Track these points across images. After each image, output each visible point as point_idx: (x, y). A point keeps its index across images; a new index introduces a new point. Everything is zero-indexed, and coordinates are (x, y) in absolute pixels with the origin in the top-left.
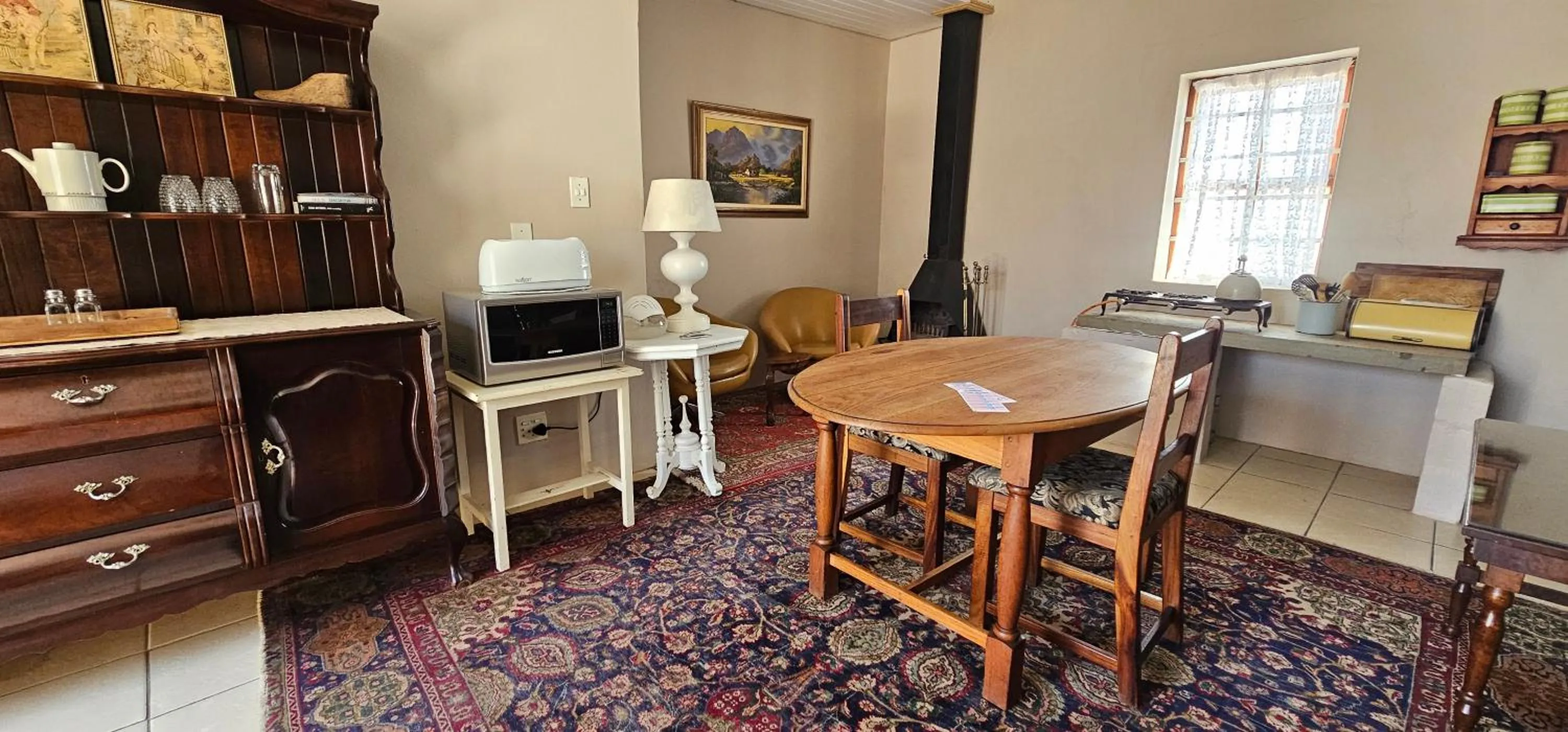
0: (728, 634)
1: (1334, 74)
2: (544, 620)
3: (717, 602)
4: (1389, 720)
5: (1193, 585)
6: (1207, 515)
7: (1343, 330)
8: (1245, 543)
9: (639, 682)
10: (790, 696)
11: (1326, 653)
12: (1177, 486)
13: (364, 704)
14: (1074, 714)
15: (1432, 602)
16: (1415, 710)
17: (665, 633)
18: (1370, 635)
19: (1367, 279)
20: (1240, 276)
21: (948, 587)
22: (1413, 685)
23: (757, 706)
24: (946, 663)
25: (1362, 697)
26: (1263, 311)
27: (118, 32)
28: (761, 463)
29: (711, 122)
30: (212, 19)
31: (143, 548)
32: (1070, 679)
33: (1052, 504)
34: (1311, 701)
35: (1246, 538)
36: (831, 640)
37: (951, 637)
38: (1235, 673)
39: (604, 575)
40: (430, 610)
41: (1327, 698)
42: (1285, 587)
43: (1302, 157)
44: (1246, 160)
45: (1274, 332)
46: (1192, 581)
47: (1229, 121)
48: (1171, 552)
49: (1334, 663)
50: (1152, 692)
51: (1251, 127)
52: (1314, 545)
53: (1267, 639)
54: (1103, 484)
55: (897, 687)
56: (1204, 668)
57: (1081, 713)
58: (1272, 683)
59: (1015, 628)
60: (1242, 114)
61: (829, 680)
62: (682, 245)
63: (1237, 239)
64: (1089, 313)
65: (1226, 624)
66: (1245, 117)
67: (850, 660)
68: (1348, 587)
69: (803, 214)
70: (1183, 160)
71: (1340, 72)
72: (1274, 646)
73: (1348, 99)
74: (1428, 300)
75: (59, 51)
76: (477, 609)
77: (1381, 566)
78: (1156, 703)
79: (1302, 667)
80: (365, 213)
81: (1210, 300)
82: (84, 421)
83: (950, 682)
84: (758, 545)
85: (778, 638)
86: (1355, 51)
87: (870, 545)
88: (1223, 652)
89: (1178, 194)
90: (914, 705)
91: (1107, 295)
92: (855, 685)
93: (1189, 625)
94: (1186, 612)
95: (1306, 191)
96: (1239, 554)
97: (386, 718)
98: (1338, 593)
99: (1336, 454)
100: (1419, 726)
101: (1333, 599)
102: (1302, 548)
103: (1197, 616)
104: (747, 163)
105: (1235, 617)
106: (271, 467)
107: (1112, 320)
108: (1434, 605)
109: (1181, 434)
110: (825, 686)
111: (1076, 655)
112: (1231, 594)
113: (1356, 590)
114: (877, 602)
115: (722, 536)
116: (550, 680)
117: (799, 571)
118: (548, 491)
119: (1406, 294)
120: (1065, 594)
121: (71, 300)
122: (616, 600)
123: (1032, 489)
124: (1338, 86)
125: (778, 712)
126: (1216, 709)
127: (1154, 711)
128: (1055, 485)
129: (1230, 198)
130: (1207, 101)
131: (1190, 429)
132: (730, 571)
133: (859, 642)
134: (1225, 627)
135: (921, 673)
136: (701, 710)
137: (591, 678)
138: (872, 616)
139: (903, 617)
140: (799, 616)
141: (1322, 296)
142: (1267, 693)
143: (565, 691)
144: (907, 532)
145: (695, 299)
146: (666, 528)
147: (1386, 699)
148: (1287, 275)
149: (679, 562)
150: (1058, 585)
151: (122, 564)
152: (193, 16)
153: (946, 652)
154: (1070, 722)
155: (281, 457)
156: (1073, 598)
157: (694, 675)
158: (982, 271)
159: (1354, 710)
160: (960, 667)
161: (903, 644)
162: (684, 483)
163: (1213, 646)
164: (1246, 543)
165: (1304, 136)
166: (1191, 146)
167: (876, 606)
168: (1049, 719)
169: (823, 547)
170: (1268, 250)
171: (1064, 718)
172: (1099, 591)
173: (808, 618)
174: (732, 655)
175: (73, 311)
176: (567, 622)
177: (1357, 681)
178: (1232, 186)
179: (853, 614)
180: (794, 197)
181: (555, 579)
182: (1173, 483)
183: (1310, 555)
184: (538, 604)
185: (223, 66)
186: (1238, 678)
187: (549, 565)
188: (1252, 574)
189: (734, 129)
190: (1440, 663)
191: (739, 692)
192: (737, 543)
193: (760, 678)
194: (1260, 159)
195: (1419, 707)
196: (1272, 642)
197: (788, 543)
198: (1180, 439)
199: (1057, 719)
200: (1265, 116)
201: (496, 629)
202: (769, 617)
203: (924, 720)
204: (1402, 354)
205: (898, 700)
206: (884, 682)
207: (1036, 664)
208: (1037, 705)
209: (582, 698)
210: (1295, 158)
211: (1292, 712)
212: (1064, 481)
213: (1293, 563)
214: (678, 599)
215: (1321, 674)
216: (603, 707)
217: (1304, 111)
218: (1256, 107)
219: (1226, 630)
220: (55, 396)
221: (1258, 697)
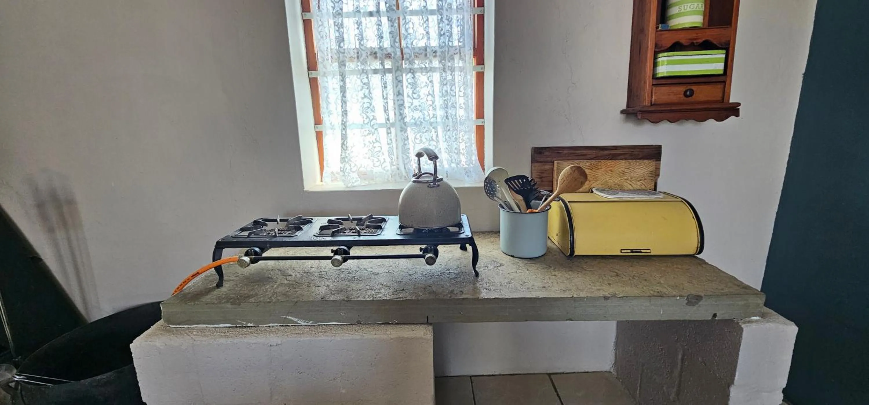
19: (547, 167)
70: (307, 16)
89: (312, 66)
91: (220, 246)
129: (376, 72)
178: (375, 55)
194: (399, 19)
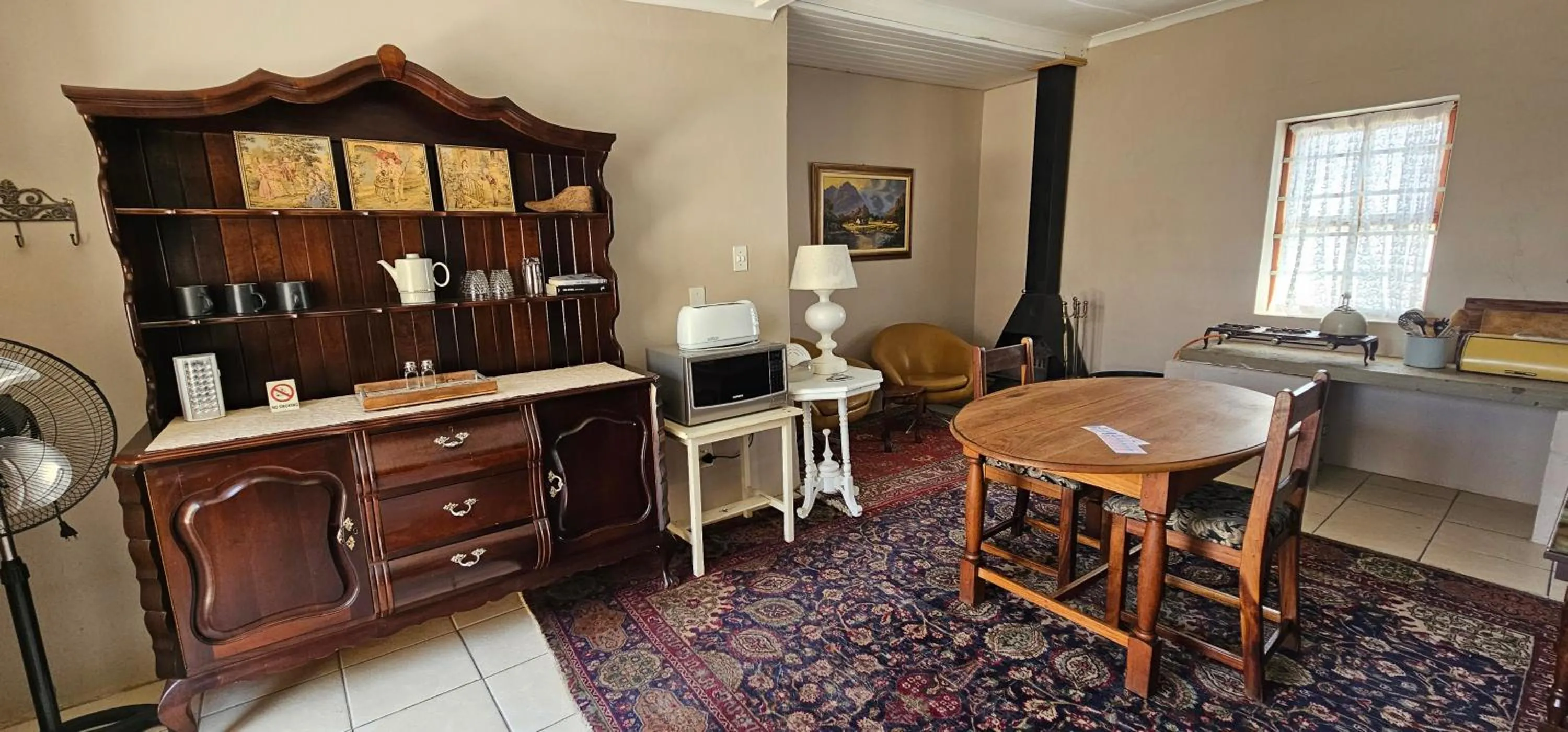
0: (899, 632)
1: (1435, 117)
2: (746, 616)
3: (884, 606)
4: (1497, 721)
5: (1308, 603)
6: (1318, 539)
7: (1454, 362)
8: (1357, 566)
9: (837, 666)
10: (962, 681)
11: (1438, 664)
12: (1291, 514)
13: (634, 674)
14: (1207, 704)
15: (1545, 624)
16: (1522, 714)
17: (847, 629)
18: (1481, 650)
19: (1477, 314)
20: (1344, 311)
21: (1079, 599)
22: (1521, 693)
23: (937, 687)
24: (1089, 660)
25: (1472, 702)
26: (1369, 346)
27: (445, 170)
28: (889, 488)
29: (827, 179)
30: (501, 153)
31: (482, 551)
32: (1200, 676)
33: (1181, 529)
34: (1422, 703)
35: (1359, 561)
36: (987, 640)
37: (1091, 640)
38: (1352, 677)
39: (782, 582)
40: (654, 606)
41: (1439, 701)
42: (1399, 607)
43: (1405, 195)
44: (1347, 200)
45: (1381, 366)
46: (1308, 599)
47: (1328, 162)
48: (1287, 574)
49: (1445, 673)
50: (1275, 690)
51: (1350, 168)
52: (1427, 570)
53: (1381, 650)
54: (1226, 512)
55: (1051, 677)
56: (1322, 672)
57: (1212, 703)
58: (1386, 687)
59: (1152, 631)
60: (1341, 155)
61: (992, 670)
62: (823, 299)
63: (1340, 273)
64: (1191, 346)
65: (1341, 636)
66: (1345, 158)
67: (1007, 655)
68: (1461, 608)
69: (907, 255)
70: (1282, 199)
71: (1442, 115)
72: (1387, 656)
73: (1450, 140)
74: (1544, 335)
75: (411, 188)
76: (689, 605)
77: (1495, 590)
78: (1279, 698)
79: (1414, 675)
80: (600, 291)
81: (1314, 334)
82: (455, 459)
83: (1095, 676)
84: (906, 560)
85: (941, 636)
86: (1456, 97)
87: (1004, 561)
88: (1339, 660)
89: (1279, 231)
90: (1067, 692)
91: (1209, 330)
92: (1015, 675)
93: (1307, 637)
94: (1302, 625)
95: (1411, 227)
96: (1352, 577)
97: (654, 684)
98: (1451, 613)
99: (1451, 483)
100: (1526, 727)
101: (1446, 618)
102: (1416, 572)
103: (1313, 629)
104: (859, 213)
105: (1350, 632)
106: (553, 492)
107: (1217, 354)
108: (1548, 627)
109: (1294, 469)
110: (991, 675)
111: (1204, 657)
112: (1345, 611)
113: (1470, 612)
114: (1019, 609)
115: (872, 551)
116: (765, 661)
117: (947, 582)
118: (725, 511)
119: (1518, 328)
120: (1187, 607)
121: (419, 369)
122: (798, 602)
123: (1168, 516)
124: (1440, 128)
125: (955, 692)
126: (1334, 706)
127: (1278, 705)
128: (1183, 512)
129: (1332, 235)
130: (1304, 143)
131: (1302, 464)
132: (887, 581)
133: (1012, 642)
134: (1340, 639)
135: (1069, 667)
136: (894, 689)
137: (799, 661)
138: (1017, 621)
139: (1045, 622)
140: (956, 620)
141: (1429, 330)
142: (1381, 695)
143: (781, 670)
144: (1034, 551)
145: (834, 345)
146: (822, 544)
147: (1495, 704)
148: (1394, 307)
149: (842, 572)
150: (1180, 600)
151: (472, 563)
152: (489, 152)
153: (1087, 652)
154: (1204, 710)
155: (561, 484)
156: (1196, 611)
157: (880, 662)
158: (1082, 306)
159: (1463, 711)
160: (1102, 664)
161: (1049, 643)
162: (826, 505)
163: (1330, 655)
164: (1360, 565)
165: (1407, 176)
166: (1290, 186)
167: (1020, 613)
168: (1185, 707)
169: (972, 561)
170: (1373, 283)
171: (1199, 706)
172: (1219, 605)
173: (964, 621)
174: (906, 647)
175: (420, 375)
176: (766, 619)
177: (1467, 688)
178: (1334, 223)
179: (1000, 619)
180: (898, 240)
181: (744, 584)
182: (1288, 512)
183: (1423, 579)
184: (737, 604)
185: (506, 186)
186: (1355, 682)
187: (735, 573)
188: (1365, 595)
189: (847, 186)
190: (1549, 676)
191: (920, 677)
192: (886, 558)
193: (934, 666)
194: (1361, 198)
195: (1527, 712)
196: (1385, 653)
197: (930, 558)
198: (1293, 474)
199: (1192, 707)
200: (1365, 157)
201: (711, 622)
202: (930, 619)
203: (1078, 703)
204: (1513, 388)
205: (1053, 687)
206: (1039, 673)
207: (1168, 663)
208: (1174, 696)
209: (797, 676)
210: (1397, 196)
211: (1405, 710)
212: (1191, 509)
213: (1406, 586)
214: (849, 602)
215: (1433, 682)
216: (814, 683)
217: (1406, 151)
218: (1356, 148)
219: (1341, 642)
220: (436, 441)
221: (1373, 698)
